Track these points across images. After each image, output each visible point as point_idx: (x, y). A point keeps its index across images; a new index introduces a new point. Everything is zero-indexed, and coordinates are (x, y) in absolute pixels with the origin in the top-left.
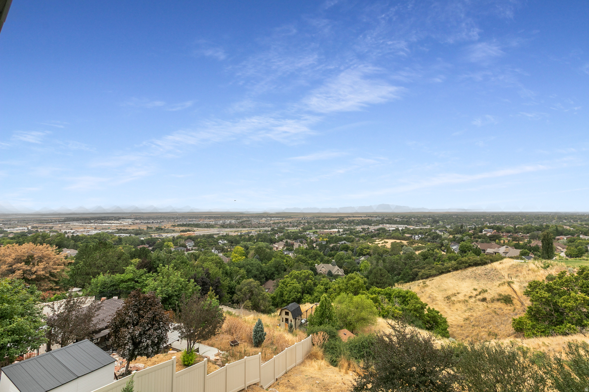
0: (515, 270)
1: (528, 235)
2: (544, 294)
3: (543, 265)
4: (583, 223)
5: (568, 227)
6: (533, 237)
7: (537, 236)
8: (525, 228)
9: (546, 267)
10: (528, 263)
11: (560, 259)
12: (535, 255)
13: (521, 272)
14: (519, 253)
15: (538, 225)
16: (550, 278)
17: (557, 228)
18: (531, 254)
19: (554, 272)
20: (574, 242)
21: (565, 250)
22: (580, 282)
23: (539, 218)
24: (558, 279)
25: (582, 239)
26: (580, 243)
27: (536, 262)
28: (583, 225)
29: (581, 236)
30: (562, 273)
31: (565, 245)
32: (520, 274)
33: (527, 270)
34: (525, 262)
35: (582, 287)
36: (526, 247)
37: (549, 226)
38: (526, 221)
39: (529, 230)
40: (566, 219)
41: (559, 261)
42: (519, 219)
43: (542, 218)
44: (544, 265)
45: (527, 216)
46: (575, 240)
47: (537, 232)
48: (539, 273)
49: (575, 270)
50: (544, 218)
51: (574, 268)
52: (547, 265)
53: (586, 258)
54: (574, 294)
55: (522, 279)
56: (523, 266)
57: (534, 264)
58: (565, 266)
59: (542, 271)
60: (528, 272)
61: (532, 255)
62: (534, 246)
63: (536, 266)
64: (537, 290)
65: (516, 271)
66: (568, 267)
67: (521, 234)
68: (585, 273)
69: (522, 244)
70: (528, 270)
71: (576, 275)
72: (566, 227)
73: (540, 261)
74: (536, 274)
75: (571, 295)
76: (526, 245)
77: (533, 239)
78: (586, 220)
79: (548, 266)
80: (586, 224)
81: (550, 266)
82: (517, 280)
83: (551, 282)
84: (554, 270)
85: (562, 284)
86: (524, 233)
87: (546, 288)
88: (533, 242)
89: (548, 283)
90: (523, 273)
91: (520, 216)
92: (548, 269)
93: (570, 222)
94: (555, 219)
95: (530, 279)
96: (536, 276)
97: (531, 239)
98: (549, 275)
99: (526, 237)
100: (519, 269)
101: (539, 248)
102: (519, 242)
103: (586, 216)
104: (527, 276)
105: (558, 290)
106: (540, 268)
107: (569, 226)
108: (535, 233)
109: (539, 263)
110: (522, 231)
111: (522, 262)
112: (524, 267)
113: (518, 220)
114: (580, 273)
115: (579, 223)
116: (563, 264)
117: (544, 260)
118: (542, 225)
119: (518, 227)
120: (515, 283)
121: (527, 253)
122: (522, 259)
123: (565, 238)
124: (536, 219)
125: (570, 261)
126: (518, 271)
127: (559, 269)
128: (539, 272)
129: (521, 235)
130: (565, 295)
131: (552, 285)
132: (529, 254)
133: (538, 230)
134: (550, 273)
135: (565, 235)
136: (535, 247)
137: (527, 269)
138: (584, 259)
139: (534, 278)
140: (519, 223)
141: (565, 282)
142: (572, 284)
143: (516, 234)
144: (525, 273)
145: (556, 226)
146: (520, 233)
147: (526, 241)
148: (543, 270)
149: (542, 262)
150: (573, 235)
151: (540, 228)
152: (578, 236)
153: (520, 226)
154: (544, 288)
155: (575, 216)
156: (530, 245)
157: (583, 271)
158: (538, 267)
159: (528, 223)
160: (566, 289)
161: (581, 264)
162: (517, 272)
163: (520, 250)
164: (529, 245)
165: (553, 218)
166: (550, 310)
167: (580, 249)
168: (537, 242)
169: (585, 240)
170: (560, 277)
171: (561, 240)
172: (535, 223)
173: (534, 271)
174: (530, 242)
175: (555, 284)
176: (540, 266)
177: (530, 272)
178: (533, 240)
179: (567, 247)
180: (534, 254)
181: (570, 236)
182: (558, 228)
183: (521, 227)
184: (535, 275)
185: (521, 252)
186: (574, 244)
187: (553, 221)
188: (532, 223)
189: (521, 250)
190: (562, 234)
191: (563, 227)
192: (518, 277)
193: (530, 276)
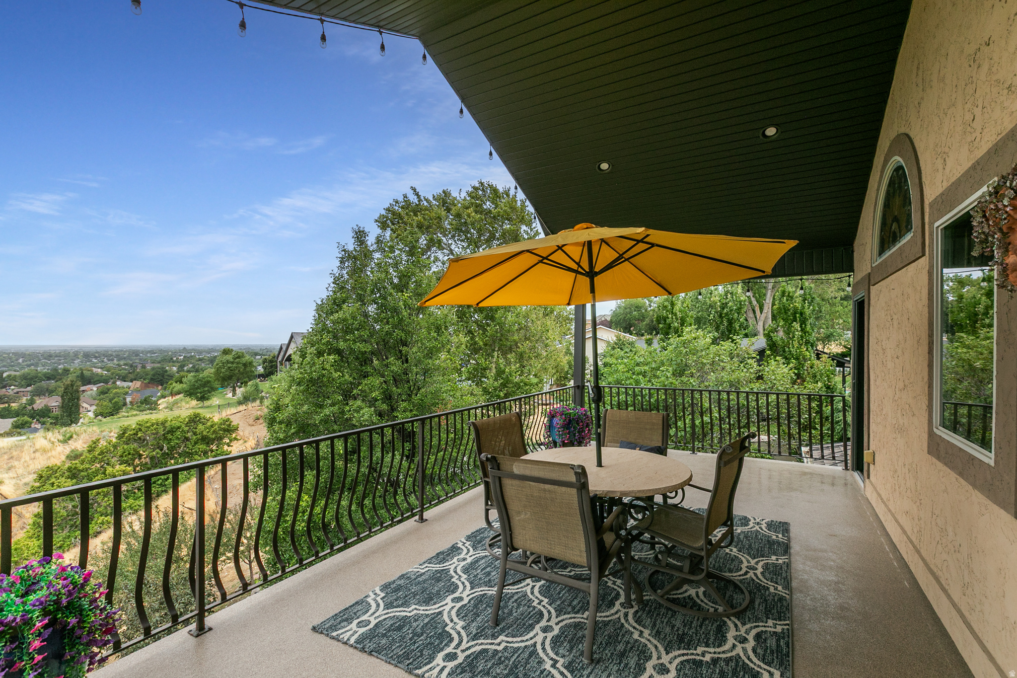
0: (6, 457)
1: (29, 389)
2: (65, 482)
3: (61, 438)
4: (122, 363)
5: (99, 370)
6: (39, 393)
7: (47, 389)
8: (24, 377)
9: (67, 440)
10: (33, 438)
11: (90, 422)
12: (43, 423)
13: (18, 459)
14: (10, 426)
15: (48, 369)
16: (74, 456)
17: (82, 373)
18: (36, 424)
19: (79, 444)
20: (107, 393)
21: (94, 408)
22: (120, 450)
23: (50, 356)
24: (88, 455)
25: (119, 388)
26: (116, 393)
27: (50, 435)
28: (121, 366)
29: (118, 383)
30: (95, 443)
31: (95, 399)
32: (16, 463)
33: (32, 452)
34: (28, 438)
35: (122, 456)
36: (24, 412)
37: (69, 371)
38: (25, 363)
39: (32, 379)
40: (96, 357)
41: (89, 426)
42: (10, 359)
43: (56, 356)
44: (64, 436)
45: (27, 353)
46: (109, 390)
47: (48, 382)
48: (54, 453)
49: (112, 434)
50: (60, 356)
51: (110, 432)
52: (68, 435)
53: (126, 414)
54: (111, 469)
55: (20, 471)
56: (23, 446)
57: (46, 439)
58: (98, 431)
59: (60, 448)
60: (32, 456)
61: (36, 426)
62: (40, 408)
63: (50, 440)
64: (53, 480)
65: (8, 459)
66: (102, 432)
67: (13, 389)
68: (126, 435)
69: (16, 408)
70: (34, 452)
71: (114, 440)
72: (96, 370)
73: (57, 431)
74: (49, 454)
75: (107, 472)
76: (25, 407)
77: (39, 395)
78: (125, 358)
79: (71, 437)
80: (125, 365)
81: (75, 436)
82: (12, 474)
83: (77, 462)
84: (80, 442)
85: (93, 461)
86: (22, 386)
87: (67, 474)
88: (38, 402)
89: (70, 465)
90: (23, 460)
91: (13, 353)
92: (70, 442)
93: (103, 361)
94: (78, 358)
95: (36, 467)
96: (49, 458)
97: (34, 395)
98: (72, 451)
99: (25, 393)
100: (15, 453)
101: (50, 410)
102: (9, 405)
103: (125, 352)
104: (31, 462)
105: (87, 470)
106: (57, 443)
107: (101, 368)
108: (44, 384)
109: (55, 435)
110: (17, 383)
111: (21, 440)
112: (26, 447)
113: (9, 361)
114: (120, 437)
115: (115, 361)
116: (95, 428)
117: (64, 429)
118: (56, 370)
119: (9, 376)
120: (7, 481)
121: (26, 423)
122: (20, 434)
123: (95, 389)
124: (45, 359)
125: (105, 423)
126: (12, 458)
127: (88, 438)
128: (55, 450)
129: (15, 391)
130: (97, 475)
131: (78, 465)
132: (31, 423)
133: (49, 379)
134: (73, 448)
135: (95, 383)
136: (41, 410)
137: (32, 450)
138: (124, 417)
139: (45, 462)
140: (10, 368)
141: (99, 455)
142: (108, 456)
143: (4, 390)
144: (27, 458)
145: (81, 369)
146: (13, 387)
147: (24, 400)
148: (61, 445)
149: (61, 431)
150: (106, 382)
151: (53, 375)
152: (114, 383)
153: (13, 373)
154: (64, 473)
155: (110, 353)
156: (33, 408)
157: (124, 433)
158: (53, 443)
159: (29, 366)
160: (98, 466)
161: (121, 424)
162: (11, 460)
163: (12, 420)
164: (30, 408)
165: (76, 355)
166: (73, 506)
167: (116, 402)
168: (47, 399)
169: (123, 388)
170: (91, 450)
171: (89, 392)
172: (43, 366)
173: (45, 451)
174: (32, 402)
175: (82, 462)
176: (56, 440)
177: (38, 454)
178: (37, 398)
179: (97, 402)
180: (40, 422)
181: (102, 384)
182: (84, 372)
183: (15, 376)
184: (46, 457)
185: (16, 422)
186: (107, 397)
187: (76, 362)
188: (36, 365)
189: (15, 419)
190: (89, 383)
191: (92, 371)
192: (13, 469)
193: (36, 462)
